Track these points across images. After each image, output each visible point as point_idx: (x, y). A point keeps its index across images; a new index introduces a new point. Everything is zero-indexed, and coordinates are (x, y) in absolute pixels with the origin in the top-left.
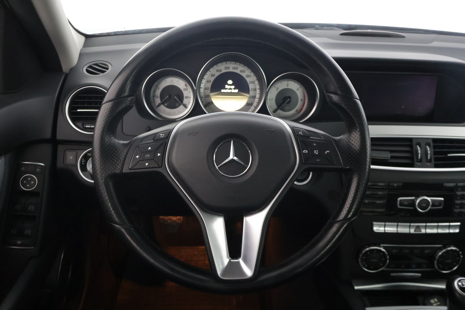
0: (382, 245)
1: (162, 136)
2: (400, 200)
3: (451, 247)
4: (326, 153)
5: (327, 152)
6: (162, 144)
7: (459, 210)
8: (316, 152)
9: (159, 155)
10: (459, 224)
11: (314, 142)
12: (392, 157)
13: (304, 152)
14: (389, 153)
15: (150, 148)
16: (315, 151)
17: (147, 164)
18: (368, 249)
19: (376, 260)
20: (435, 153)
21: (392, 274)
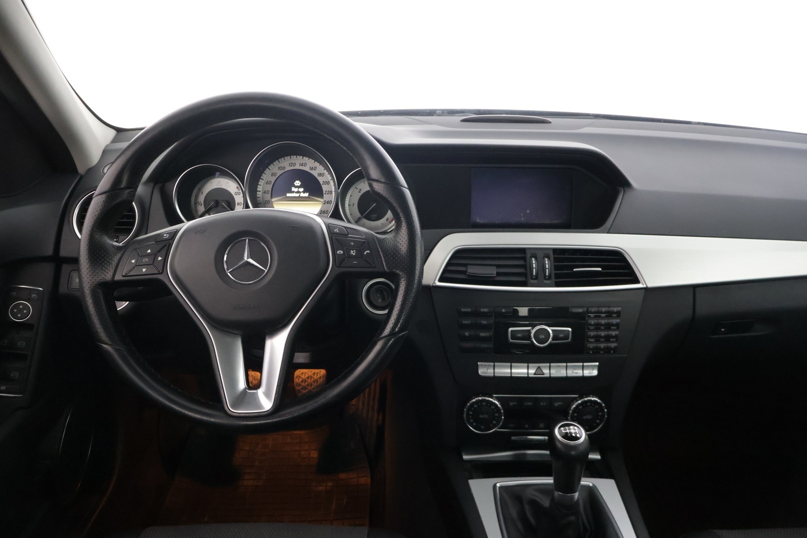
0: (494, 395)
1: (166, 236)
2: (512, 331)
3: (590, 397)
4: (365, 253)
5: (367, 253)
6: (165, 246)
7: (595, 345)
8: (353, 253)
9: (160, 258)
10: (597, 364)
11: (352, 241)
12: (498, 274)
13: (338, 252)
14: (495, 268)
15: (149, 251)
16: (352, 251)
17: (144, 270)
18: (474, 400)
19: (486, 416)
20: (557, 268)
21: (513, 438)
